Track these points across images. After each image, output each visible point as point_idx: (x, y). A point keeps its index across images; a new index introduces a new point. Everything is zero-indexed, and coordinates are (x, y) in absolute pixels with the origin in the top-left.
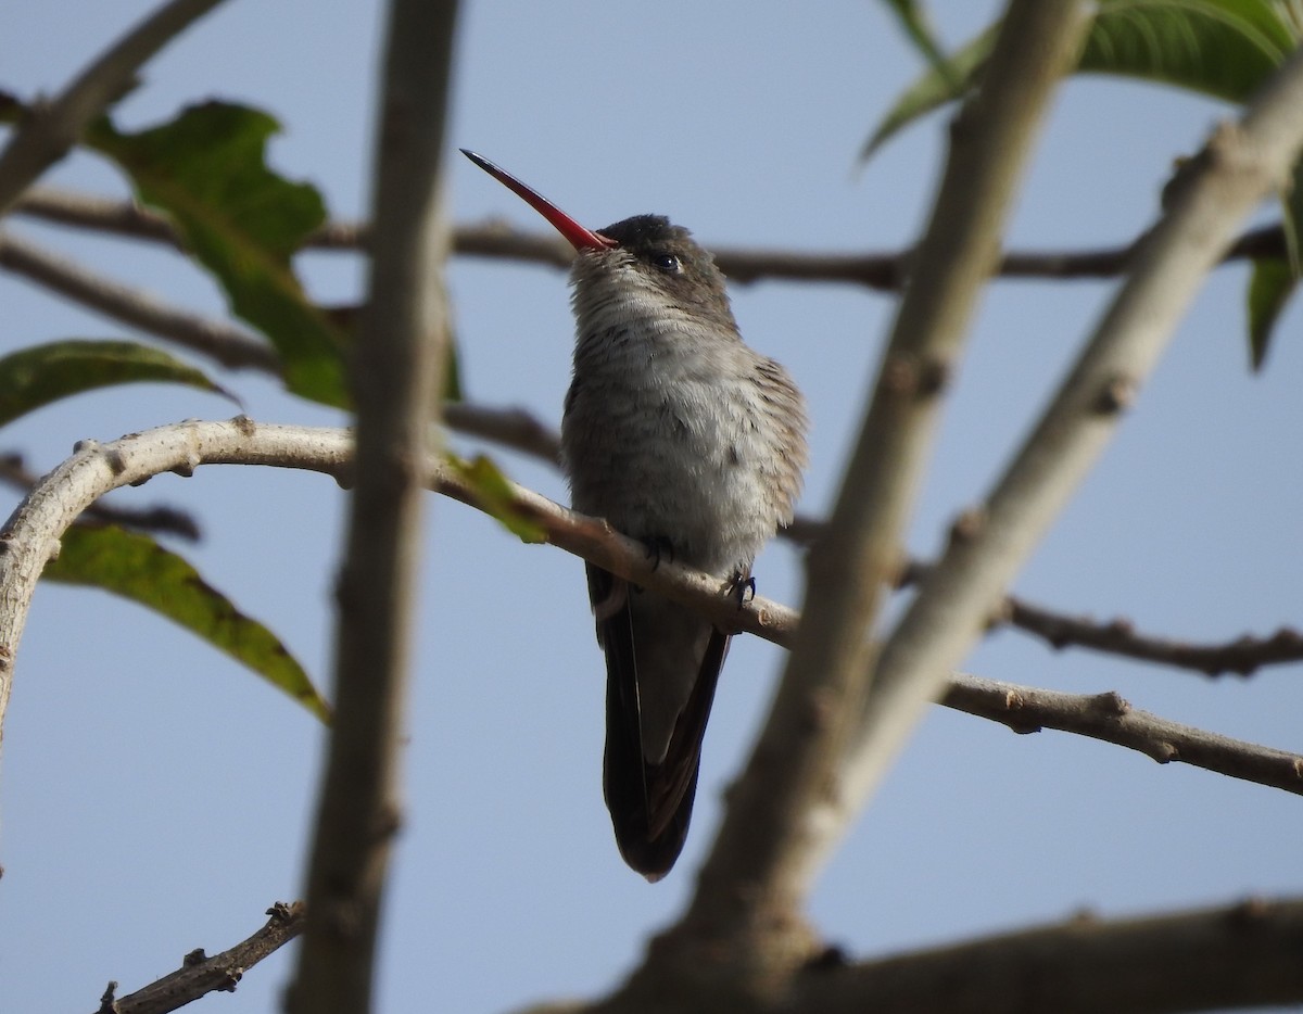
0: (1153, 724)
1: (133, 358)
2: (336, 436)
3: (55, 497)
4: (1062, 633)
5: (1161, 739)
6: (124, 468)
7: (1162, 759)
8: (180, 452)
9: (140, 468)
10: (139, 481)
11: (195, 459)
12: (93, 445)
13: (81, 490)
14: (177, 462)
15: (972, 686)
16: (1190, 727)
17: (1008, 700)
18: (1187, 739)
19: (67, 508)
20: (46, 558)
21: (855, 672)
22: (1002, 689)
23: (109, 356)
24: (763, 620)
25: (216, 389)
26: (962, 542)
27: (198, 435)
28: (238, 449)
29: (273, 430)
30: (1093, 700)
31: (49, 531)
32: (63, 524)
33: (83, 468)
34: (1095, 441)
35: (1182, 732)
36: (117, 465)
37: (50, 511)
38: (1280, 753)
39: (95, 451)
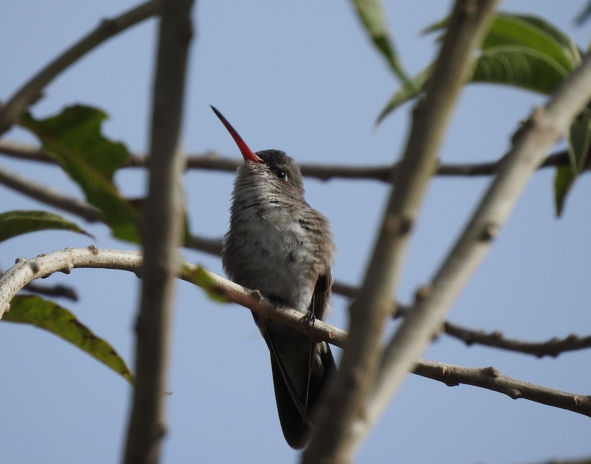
0: (510, 381)
1: (45, 218)
2: (135, 255)
3: (7, 284)
4: (471, 338)
5: (514, 388)
6: (39, 270)
7: (514, 397)
8: (64, 262)
9: (46, 270)
10: (46, 276)
11: (71, 265)
12: (24, 260)
13: (19, 280)
14: (63, 267)
15: (427, 365)
16: (527, 382)
17: (444, 371)
18: (526, 388)
19: (13, 289)
20: (3, 312)
21: (372, 360)
22: (441, 366)
23: (34, 218)
24: (331, 336)
25: (83, 232)
26: (421, 300)
27: (72, 255)
28: (91, 261)
29: (106, 252)
30: (482, 371)
31: (5, 299)
32: (11, 296)
33: (20, 271)
34: (481, 253)
35: (523, 385)
36: (35, 269)
37: (5, 290)
38: (568, 394)
39: (25, 263)
